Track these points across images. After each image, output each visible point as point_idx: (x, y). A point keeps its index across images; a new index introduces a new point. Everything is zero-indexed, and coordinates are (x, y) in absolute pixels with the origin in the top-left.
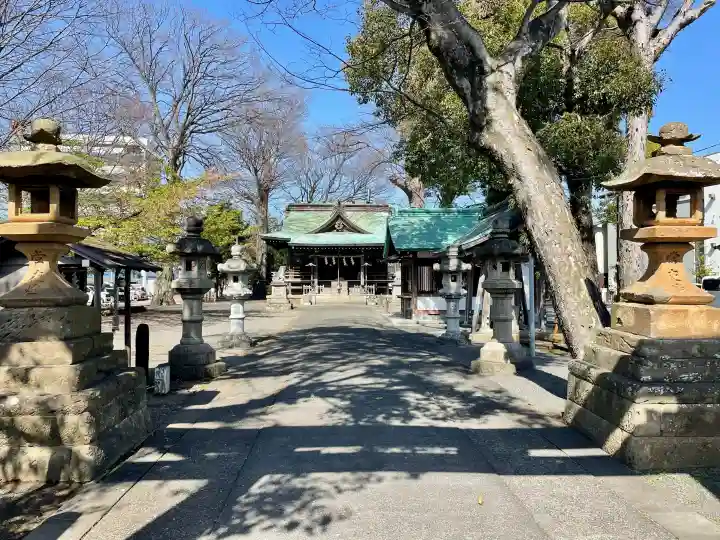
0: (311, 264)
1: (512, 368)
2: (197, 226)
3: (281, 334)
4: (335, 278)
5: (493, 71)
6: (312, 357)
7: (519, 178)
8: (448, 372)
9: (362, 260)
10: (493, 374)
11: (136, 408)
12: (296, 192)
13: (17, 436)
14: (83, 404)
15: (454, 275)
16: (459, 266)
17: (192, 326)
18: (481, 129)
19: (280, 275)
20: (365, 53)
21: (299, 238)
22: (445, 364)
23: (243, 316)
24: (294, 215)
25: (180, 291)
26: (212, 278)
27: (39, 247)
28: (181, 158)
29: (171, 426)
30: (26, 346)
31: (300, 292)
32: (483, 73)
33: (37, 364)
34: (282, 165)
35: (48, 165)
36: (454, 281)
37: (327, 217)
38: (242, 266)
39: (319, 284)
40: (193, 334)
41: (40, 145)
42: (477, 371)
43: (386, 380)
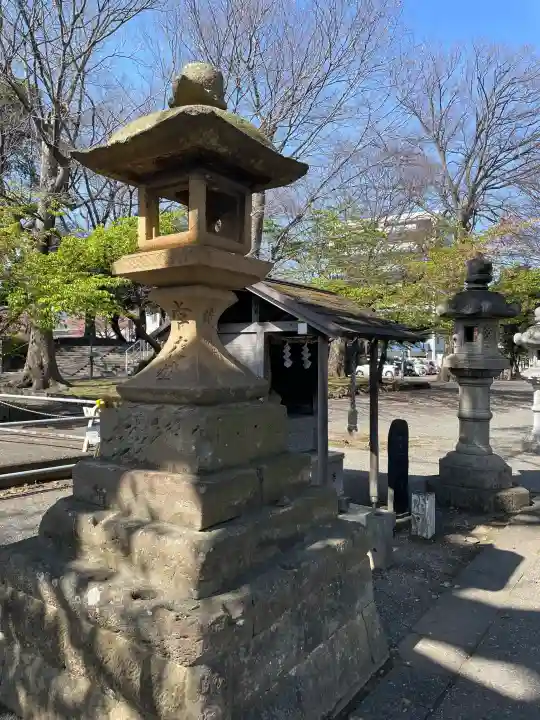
2: (482, 271)
17: (475, 426)
28: (471, 221)
40: (475, 440)
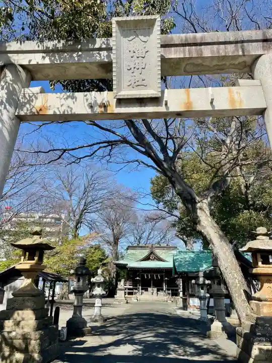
0: (138, 278)
1: (225, 336)
2: (84, 261)
3: (119, 316)
4: (150, 286)
5: (199, 202)
6: (131, 328)
7: (213, 244)
8: (194, 337)
9: (164, 277)
10: (216, 338)
11: (55, 343)
12: (132, 239)
13: (13, 348)
14: (38, 336)
15: (202, 286)
16: (204, 281)
17: (78, 308)
18: (197, 224)
19: (121, 285)
20: (158, 184)
21: (132, 264)
22: (195, 334)
23: (101, 305)
24: (130, 251)
25: (74, 291)
26: (89, 285)
27: (29, 273)
28: (79, 225)
29: (66, 353)
30: (20, 312)
31: (132, 294)
32: (196, 203)
33: (23, 319)
34: (125, 226)
35: (37, 244)
36: (202, 289)
37: (146, 252)
38: (102, 280)
39: (142, 289)
40: (78, 313)
41: (35, 236)
42: (209, 337)
43: (163, 339)
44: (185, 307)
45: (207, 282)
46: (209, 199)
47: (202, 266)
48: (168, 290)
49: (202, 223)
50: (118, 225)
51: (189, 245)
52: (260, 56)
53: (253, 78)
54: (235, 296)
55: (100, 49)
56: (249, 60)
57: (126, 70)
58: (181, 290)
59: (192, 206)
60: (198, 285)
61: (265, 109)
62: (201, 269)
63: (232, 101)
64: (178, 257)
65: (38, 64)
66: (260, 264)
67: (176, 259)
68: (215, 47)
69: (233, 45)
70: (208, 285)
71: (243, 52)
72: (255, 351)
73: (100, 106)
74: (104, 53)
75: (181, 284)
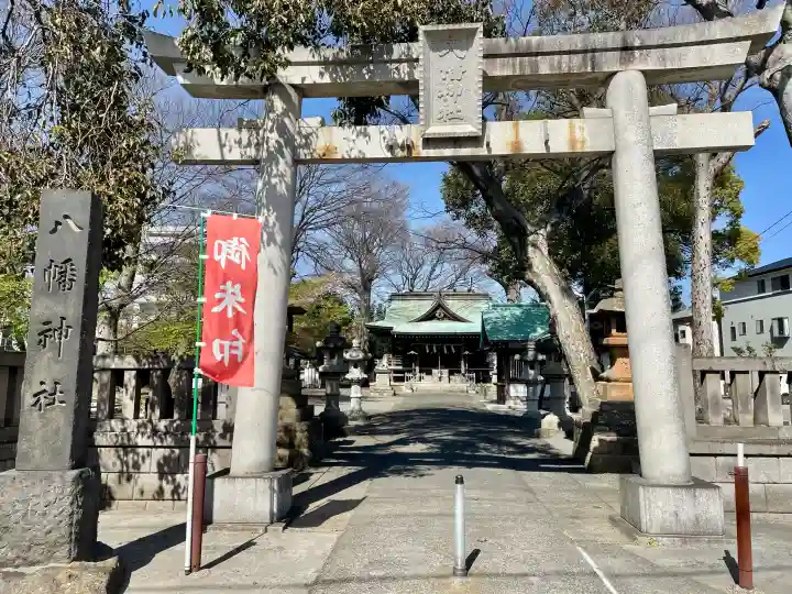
0: (412, 352)
1: (563, 434)
4: (436, 367)
5: (532, 233)
6: (415, 426)
7: (550, 302)
8: (515, 436)
9: (463, 349)
10: (549, 437)
12: (398, 279)
15: (532, 364)
16: (536, 356)
17: (332, 398)
18: (526, 270)
19: (384, 364)
21: (402, 327)
22: (516, 433)
23: (361, 396)
24: (396, 304)
28: (295, 254)
31: (401, 379)
32: (526, 235)
36: (532, 368)
37: (426, 306)
38: (360, 356)
39: (421, 372)
40: (333, 405)
42: (538, 436)
43: (467, 438)
44: (502, 398)
45: (541, 357)
46: (549, 228)
47: (535, 331)
48: (470, 372)
49: (535, 269)
50: (369, 251)
51: (512, 291)
52: (615, 73)
53: (603, 107)
54: (577, 376)
55: (399, 61)
56: (601, 77)
57: (436, 98)
58: (495, 371)
59: (520, 240)
60: (526, 362)
61: (613, 152)
62: (532, 335)
63: (573, 142)
64: (490, 315)
65: (315, 84)
66: (614, 332)
67: (486, 320)
68: (556, 57)
69: (580, 56)
70: (543, 362)
71: (593, 68)
72: (595, 443)
73: (402, 148)
74: (404, 67)
75: (495, 362)
